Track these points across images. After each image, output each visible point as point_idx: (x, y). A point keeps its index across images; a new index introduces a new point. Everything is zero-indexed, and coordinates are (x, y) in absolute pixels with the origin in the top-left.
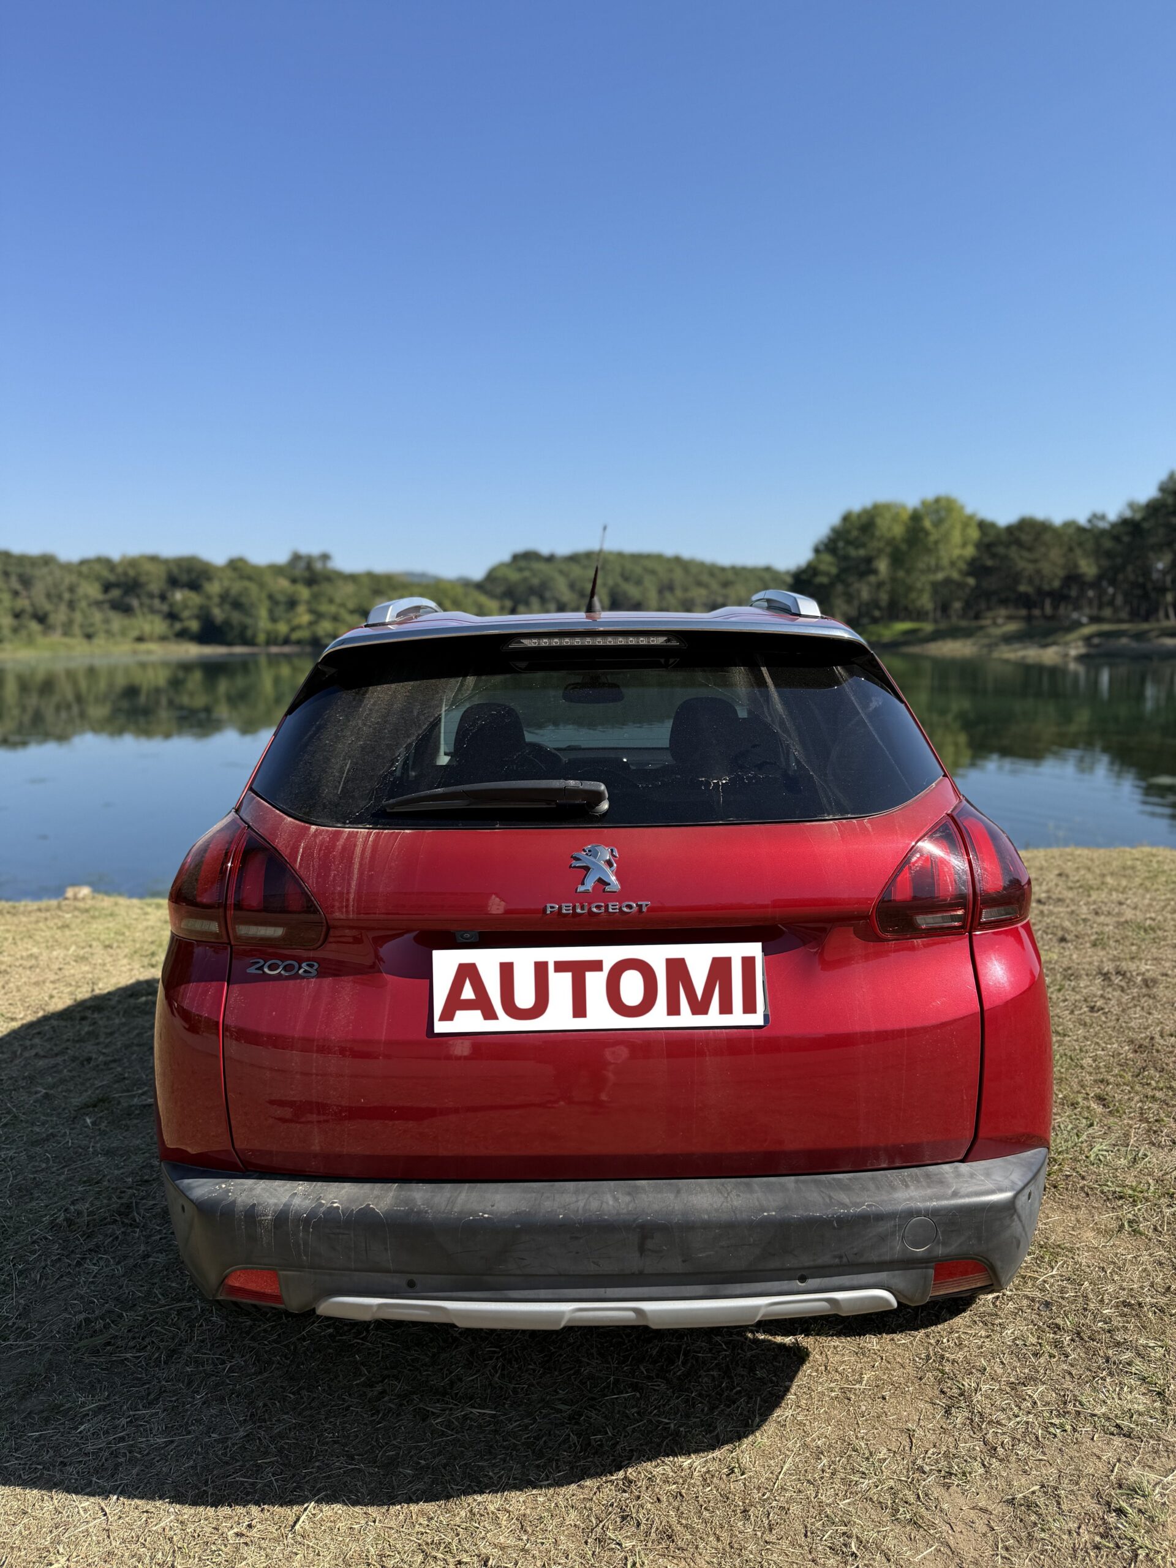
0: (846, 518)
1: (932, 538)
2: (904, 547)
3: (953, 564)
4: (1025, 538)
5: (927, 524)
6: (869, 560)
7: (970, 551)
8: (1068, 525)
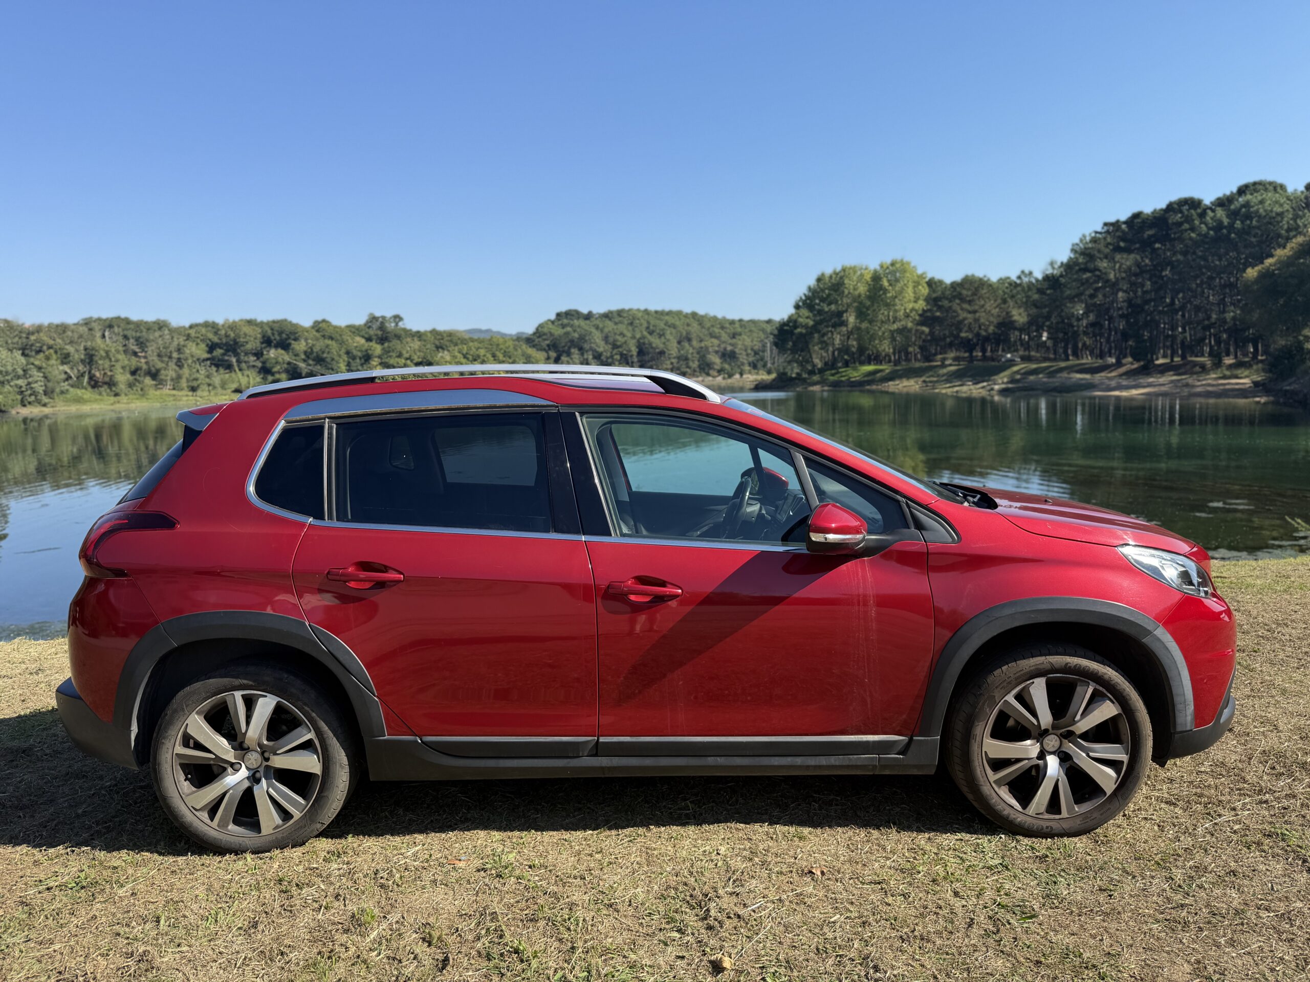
0: (820, 280)
1: (889, 295)
2: (867, 302)
3: (907, 316)
4: (967, 292)
5: (885, 283)
6: (840, 314)
7: (921, 305)
8: (1002, 281)
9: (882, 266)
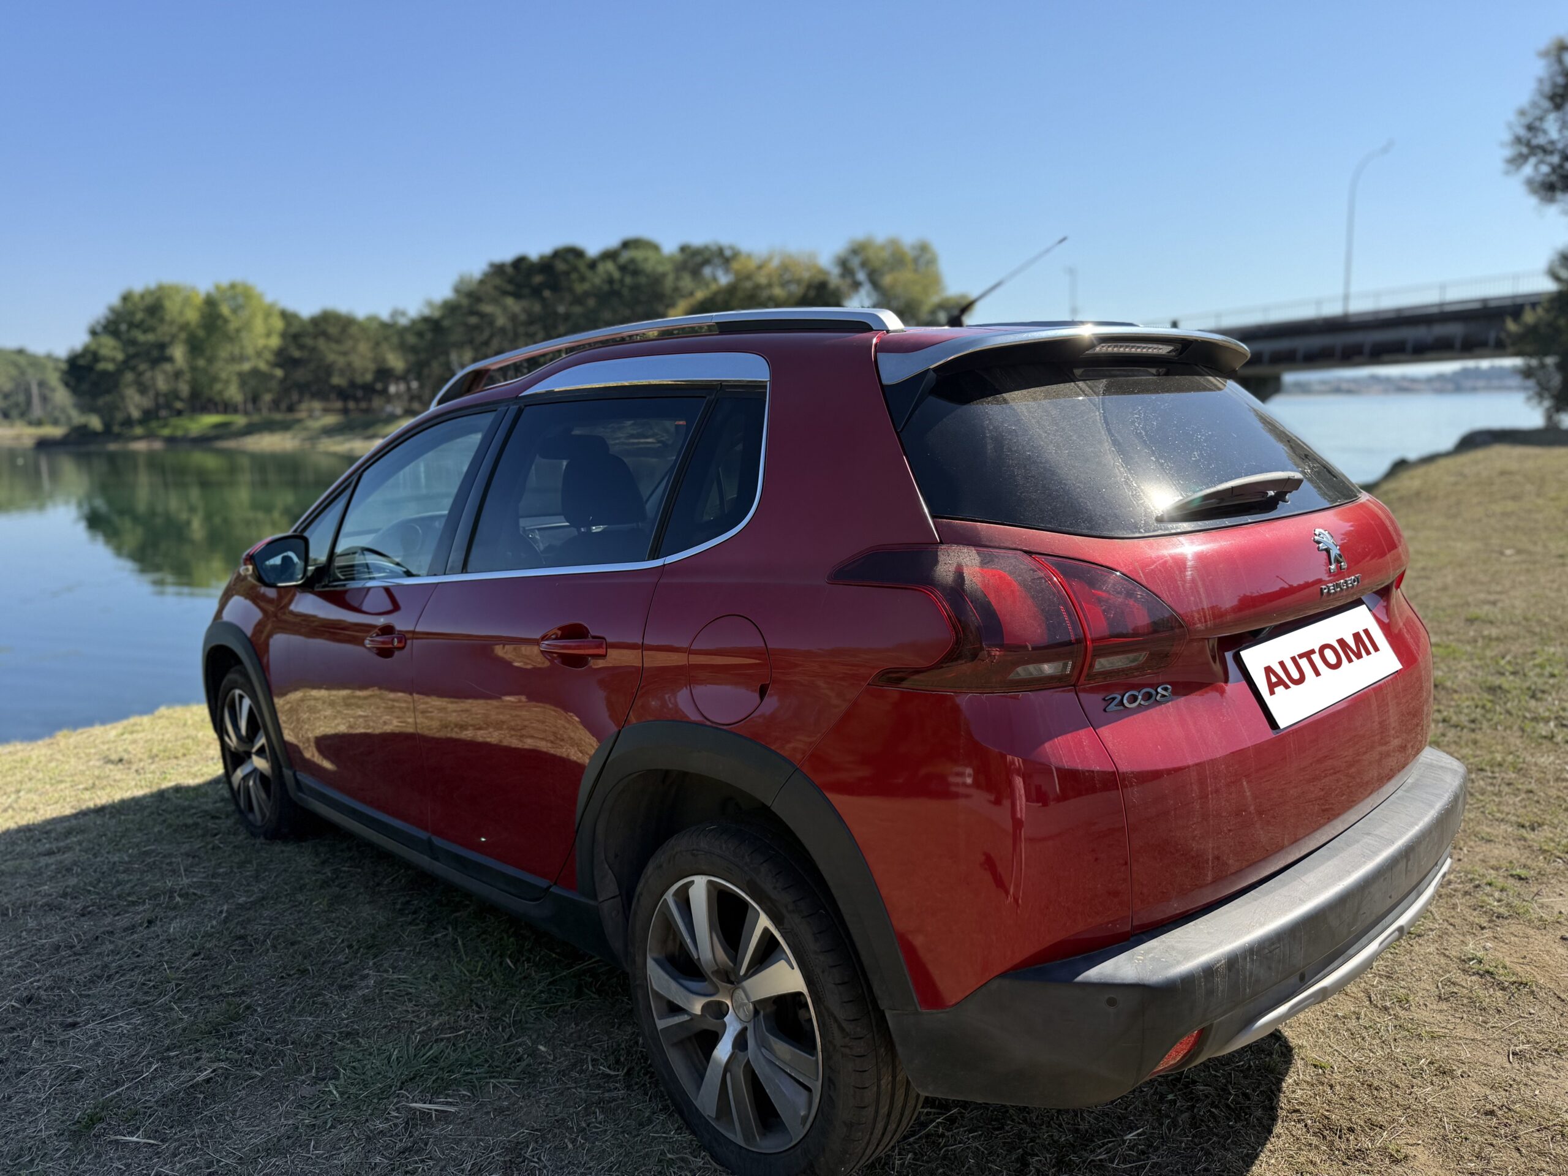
0: (126, 298)
1: (233, 325)
2: (201, 333)
3: (259, 354)
4: (333, 330)
5: (225, 310)
6: (162, 346)
7: (275, 342)
8: (372, 319)
9: (218, 288)
